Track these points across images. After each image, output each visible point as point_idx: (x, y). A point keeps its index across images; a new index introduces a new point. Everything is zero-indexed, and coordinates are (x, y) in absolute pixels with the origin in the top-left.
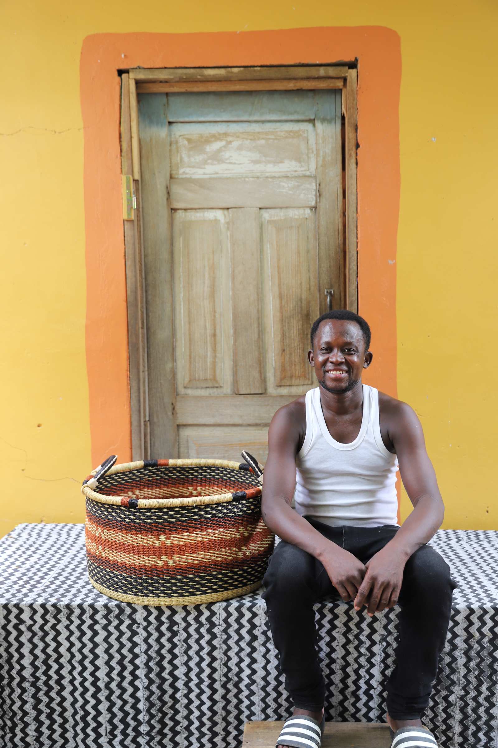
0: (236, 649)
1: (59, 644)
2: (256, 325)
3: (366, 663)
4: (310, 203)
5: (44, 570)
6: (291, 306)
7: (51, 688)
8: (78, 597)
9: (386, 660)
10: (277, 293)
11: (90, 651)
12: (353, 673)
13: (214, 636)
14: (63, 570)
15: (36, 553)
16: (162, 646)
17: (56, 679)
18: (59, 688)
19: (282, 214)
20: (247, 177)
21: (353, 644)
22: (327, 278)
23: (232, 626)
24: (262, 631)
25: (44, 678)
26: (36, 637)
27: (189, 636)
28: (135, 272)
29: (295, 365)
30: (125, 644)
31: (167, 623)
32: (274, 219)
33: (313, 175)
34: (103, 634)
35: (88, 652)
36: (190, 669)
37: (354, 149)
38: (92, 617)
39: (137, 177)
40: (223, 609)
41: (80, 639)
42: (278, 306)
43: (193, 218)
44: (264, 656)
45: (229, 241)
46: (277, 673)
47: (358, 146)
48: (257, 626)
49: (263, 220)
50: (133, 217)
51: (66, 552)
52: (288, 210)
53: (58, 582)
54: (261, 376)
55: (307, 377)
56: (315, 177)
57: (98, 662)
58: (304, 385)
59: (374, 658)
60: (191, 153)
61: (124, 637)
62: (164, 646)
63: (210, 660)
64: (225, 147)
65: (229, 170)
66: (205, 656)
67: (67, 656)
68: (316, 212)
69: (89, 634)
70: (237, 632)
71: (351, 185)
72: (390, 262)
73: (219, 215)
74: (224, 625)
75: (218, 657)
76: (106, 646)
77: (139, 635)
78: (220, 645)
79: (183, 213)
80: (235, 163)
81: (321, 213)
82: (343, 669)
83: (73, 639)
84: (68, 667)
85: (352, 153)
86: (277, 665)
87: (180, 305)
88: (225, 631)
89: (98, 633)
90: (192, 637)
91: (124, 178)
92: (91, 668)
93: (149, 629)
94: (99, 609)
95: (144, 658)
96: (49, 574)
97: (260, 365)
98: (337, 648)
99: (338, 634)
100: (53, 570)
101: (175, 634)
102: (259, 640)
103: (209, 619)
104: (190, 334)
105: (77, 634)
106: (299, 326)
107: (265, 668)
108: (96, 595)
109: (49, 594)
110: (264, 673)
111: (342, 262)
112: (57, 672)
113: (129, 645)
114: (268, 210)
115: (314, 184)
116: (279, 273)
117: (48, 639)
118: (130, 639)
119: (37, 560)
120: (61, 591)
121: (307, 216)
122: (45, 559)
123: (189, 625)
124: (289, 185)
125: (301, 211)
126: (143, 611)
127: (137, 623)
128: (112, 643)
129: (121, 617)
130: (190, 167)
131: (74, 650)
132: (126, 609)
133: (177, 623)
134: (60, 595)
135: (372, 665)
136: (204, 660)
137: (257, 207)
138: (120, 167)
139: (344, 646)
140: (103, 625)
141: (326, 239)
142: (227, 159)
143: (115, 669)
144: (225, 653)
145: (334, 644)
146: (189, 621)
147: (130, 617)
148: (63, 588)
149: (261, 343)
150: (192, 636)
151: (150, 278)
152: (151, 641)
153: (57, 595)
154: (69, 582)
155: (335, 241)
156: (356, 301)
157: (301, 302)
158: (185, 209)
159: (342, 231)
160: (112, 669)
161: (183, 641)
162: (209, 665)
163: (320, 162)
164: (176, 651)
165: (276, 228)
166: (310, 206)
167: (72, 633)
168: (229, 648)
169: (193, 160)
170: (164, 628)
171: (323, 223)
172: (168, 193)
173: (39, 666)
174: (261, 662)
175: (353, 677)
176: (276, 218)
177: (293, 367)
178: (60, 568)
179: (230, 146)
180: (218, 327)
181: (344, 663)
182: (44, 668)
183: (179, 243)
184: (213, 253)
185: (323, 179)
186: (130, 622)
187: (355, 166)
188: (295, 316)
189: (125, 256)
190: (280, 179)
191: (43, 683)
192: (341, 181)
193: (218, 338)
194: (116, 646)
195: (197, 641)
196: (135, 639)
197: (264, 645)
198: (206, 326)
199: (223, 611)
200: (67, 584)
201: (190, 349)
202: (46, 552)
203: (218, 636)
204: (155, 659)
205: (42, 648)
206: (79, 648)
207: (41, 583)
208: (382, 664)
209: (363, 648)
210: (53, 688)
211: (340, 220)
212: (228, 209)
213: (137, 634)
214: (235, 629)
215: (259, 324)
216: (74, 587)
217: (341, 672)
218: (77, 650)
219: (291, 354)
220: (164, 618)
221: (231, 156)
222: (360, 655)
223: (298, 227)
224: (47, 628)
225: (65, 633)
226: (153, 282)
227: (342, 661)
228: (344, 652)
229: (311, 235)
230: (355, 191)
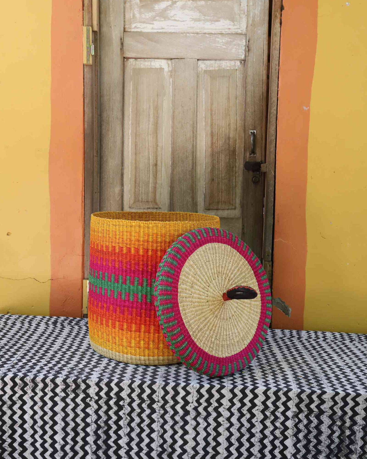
0: (171, 422)
1: (24, 412)
2: (191, 158)
3: (281, 435)
4: (240, 56)
5: (13, 350)
6: (221, 143)
7: (14, 450)
8: (41, 373)
9: (298, 434)
10: (210, 132)
11: (50, 418)
12: (269, 444)
13: (153, 411)
14: (28, 351)
15: (6, 337)
16: (110, 418)
17: (20, 442)
18: (21, 449)
19: (216, 65)
20: (188, 33)
21: (269, 419)
22: (251, 121)
23: (169, 402)
24: (194, 407)
25: (9, 441)
26: (5, 406)
27: (133, 410)
28: (92, 109)
29: (222, 192)
30: (79, 414)
31: (114, 398)
32: (210, 69)
33: (243, 33)
34: (61, 405)
35: (49, 419)
36: (132, 439)
37: (279, 10)
38: (53, 390)
39: (96, 29)
40: (162, 388)
41: (42, 408)
42: (210, 143)
43: (142, 66)
44: (195, 429)
45: (171, 86)
46: (205, 444)
47: (282, 8)
48: (189, 403)
49: (200, 69)
50: (91, 62)
51: (29, 337)
52: (221, 62)
53: (24, 361)
54: (193, 201)
55: (232, 202)
56: (246, 35)
57: (56, 428)
58: (228, 209)
59: (288, 431)
60: (142, 10)
61: (78, 408)
62: (112, 418)
63: (149, 431)
64: (170, 6)
65: (173, 26)
66: (145, 428)
67: (30, 422)
68: (244, 65)
69: (50, 404)
70: (173, 407)
71: (275, 41)
72: (305, 108)
73: (164, 64)
74: (162, 402)
75: (156, 429)
76: (63, 415)
77: (91, 407)
78: (158, 419)
79: (134, 62)
80: (178, 21)
81: (249, 65)
82: (261, 441)
83: (36, 408)
84: (31, 432)
85: (278, 15)
86: (205, 437)
87: (129, 139)
88: (163, 407)
89: (57, 404)
90: (135, 412)
91: (85, 28)
92: (50, 432)
93: (99, 402)
94: (59, 383)
95: (94, 426)
96: (17, 354)
97: (193, 191)
98: (256, 424)
99: (257, 411)
100: (20, 351)
101: (120, 408)
102: (191, 414)
103: (150, 396)
104: (136, 163)
105: (40, 404)
106: (226, 160)
107: (195, 439)
108: (56, 372)
109: (17, 370)
110: (194, 444)
111: (264, 108)
112: (21, 436)
113: (82, 415)
114: (205, 62)
115: (244, 41)
116: (211, 115)
117: (15, 408)
118: (83, 410)
119: (7, 342)
120: (27, 367)
121: (237, 68)
122: (12, 342)
123: (133, 400)
124: (223, 41)
125: (233, 63)
126: (96, 387)
127: (89, 396)
128: (69, 413)
129: (77, 391)
130: (140, 22)
131: (37, 417)
132: (81, 385)
133: (123, 399)
134: (26, 370)
135: (286, 438)
136: (144, 430)
137: (195, 59)
138: (82, 20)
139: (262, 422)
140: (61, 397)
141: (252, 88)
142: (171, 17)
143: (70, 434)
144: (162, 426)
145: (254, 421)
146: (133, 397)
147: (84, 391)
148: (29, 366)
149: (194, 173)
150: (135, 410)
151: (105, 115)
152: (101, 413)
153: (24, 371)
154: (33, 361)
155: (260, 90)
156: (275, 140)
157: (229, 140)
158: (136, 59)
159: (266, 81)
160: (67, 434)
161: (127, 415)
162: (148, 436)
163: (250, 22)
164: (121, 423)
165: (211, 77)
166: (240, 59)
167: (35, 403)
168: (166, 422)
169: (143, 16)
170: (112, 403)
171: (250, 73)
172: (122, 44)
173: (6, 430)
174: (192, 434)
175: (269, 447)
176: (211, 69)
177: (220, 194)
178: (25, 350)
179: (175, 5)
180: (159, 159)
181: (262, 436)
182: (10, 432)
183: (130, 87)
184: (158, 95)
185: (252, 36)
186: (84, 396)
187: (279, 25)
188: (223, 152)
189: (84, 95)
190: (216, 36)
191: (8, 445)
192: (267, 38)
193: (159, 168)
194: (72, 415)
195: (139, 415)
196: (88, 410)
197: (195, 419)
198: (149, 157)
199: (162, 390)
200: (32, 363)
201: (136, 175)
202: (13, 336)
203: (157, 411)
204: (103, 428)
205: (9, 415)
206: (41, 415)
207: (11, 360)
208: (294, 437)
209: (278, 423)
210: (16, 450)
211: (265, 72)
212: (171, 59)
213: (90, 406)
214: (171, 405)
215: (193, 157)
216: (38, 365)
217: (259, 444)
218: (39, 417)
219: (218, 183)
220: (112, 394)
221: (175, 15)
222: (276, 428)
223: (229, 77)
224: (14, 398)
225: (30, 403)
226: (107, 119)
227: (260, 434)
228: (262, 427)
229: (239, 84)
230: (278, 47)
